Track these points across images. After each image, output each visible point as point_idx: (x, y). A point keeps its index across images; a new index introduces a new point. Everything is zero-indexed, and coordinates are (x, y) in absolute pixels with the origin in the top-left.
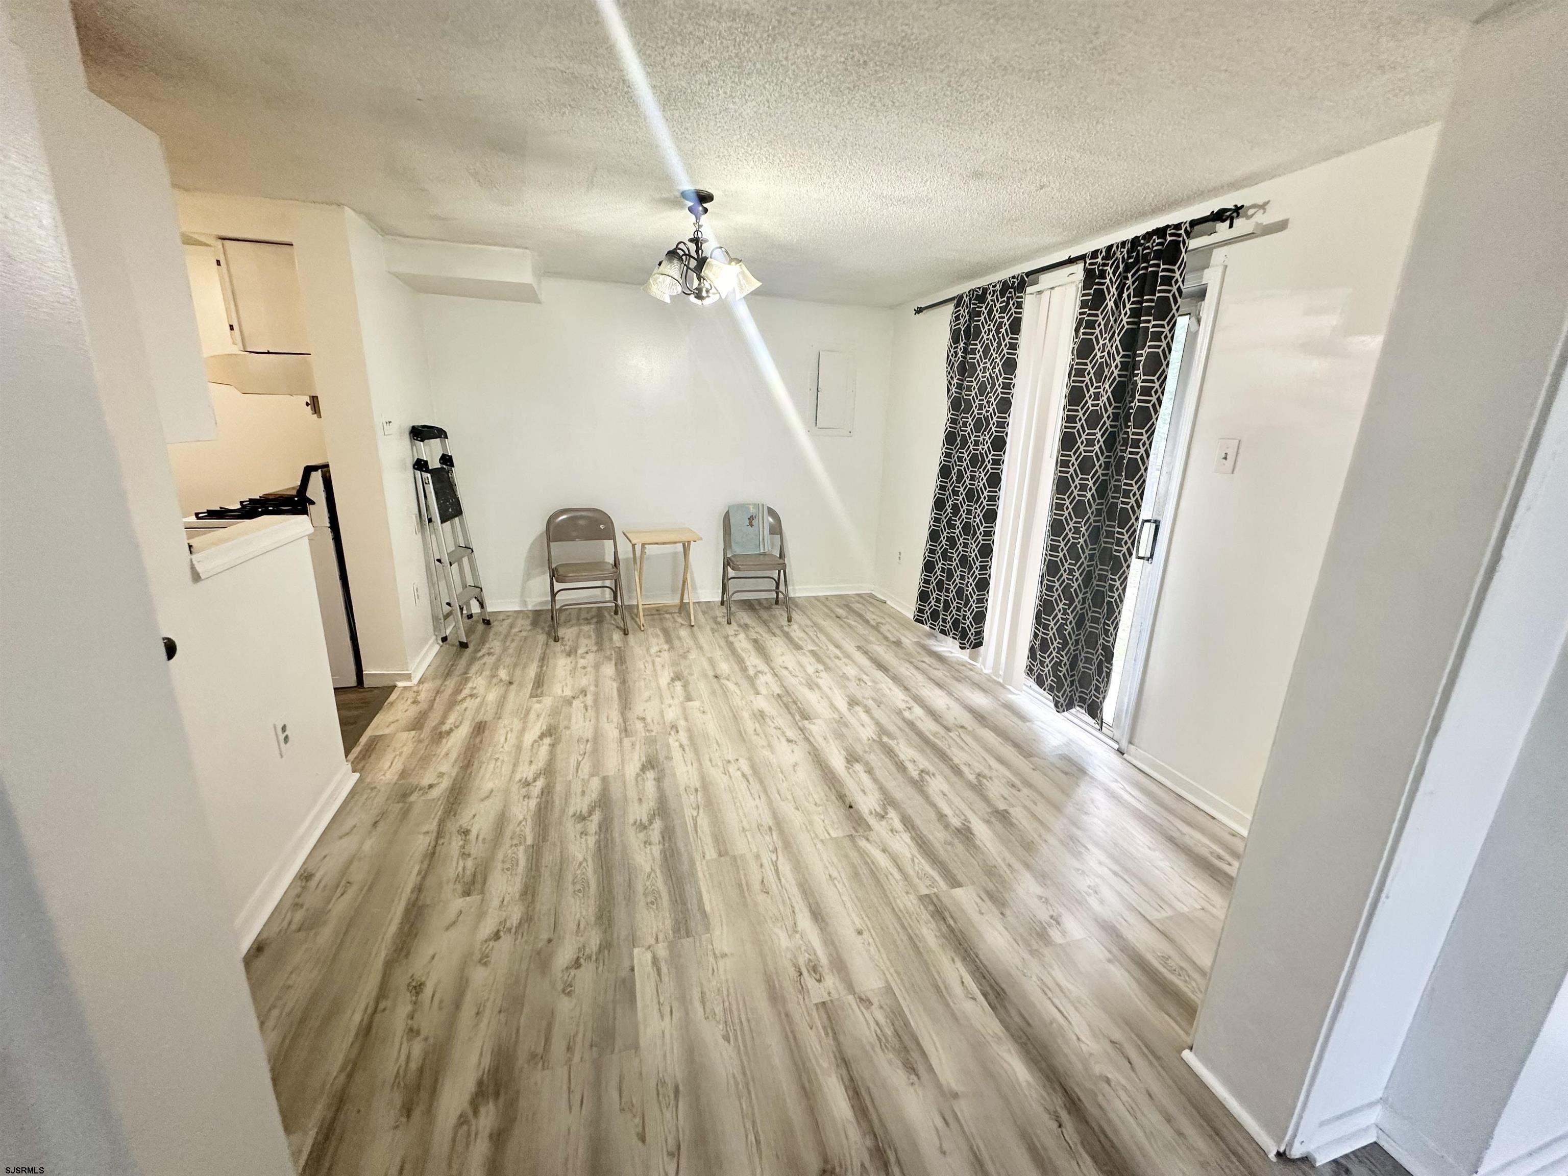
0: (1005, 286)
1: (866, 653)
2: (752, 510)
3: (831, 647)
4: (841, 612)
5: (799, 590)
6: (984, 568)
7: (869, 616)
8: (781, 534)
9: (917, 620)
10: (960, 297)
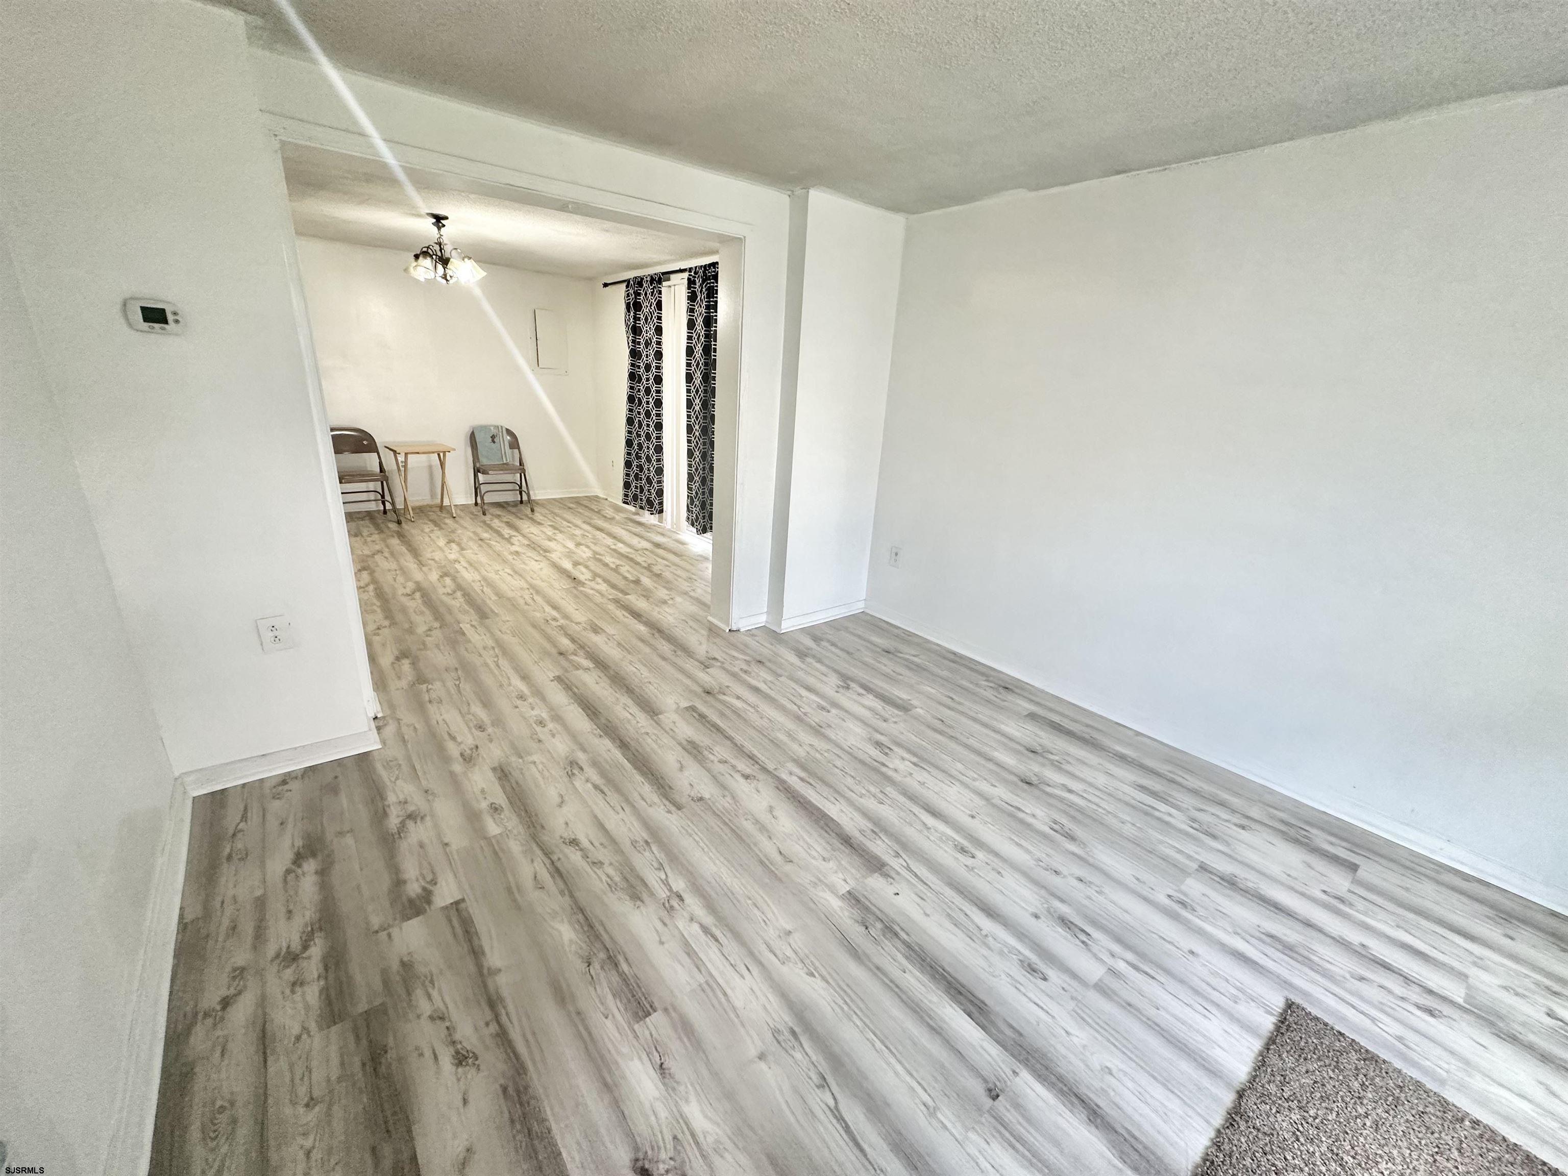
0: (652, 280)
1: (589, 524)
2: (494, 431)
3: (565, 523)
4: (572, 505)
5: (538, 494)
6: (659, 460)
7: (593, 507)
8: (519, 449)
9: (624, 502)
10: (628, 281)
